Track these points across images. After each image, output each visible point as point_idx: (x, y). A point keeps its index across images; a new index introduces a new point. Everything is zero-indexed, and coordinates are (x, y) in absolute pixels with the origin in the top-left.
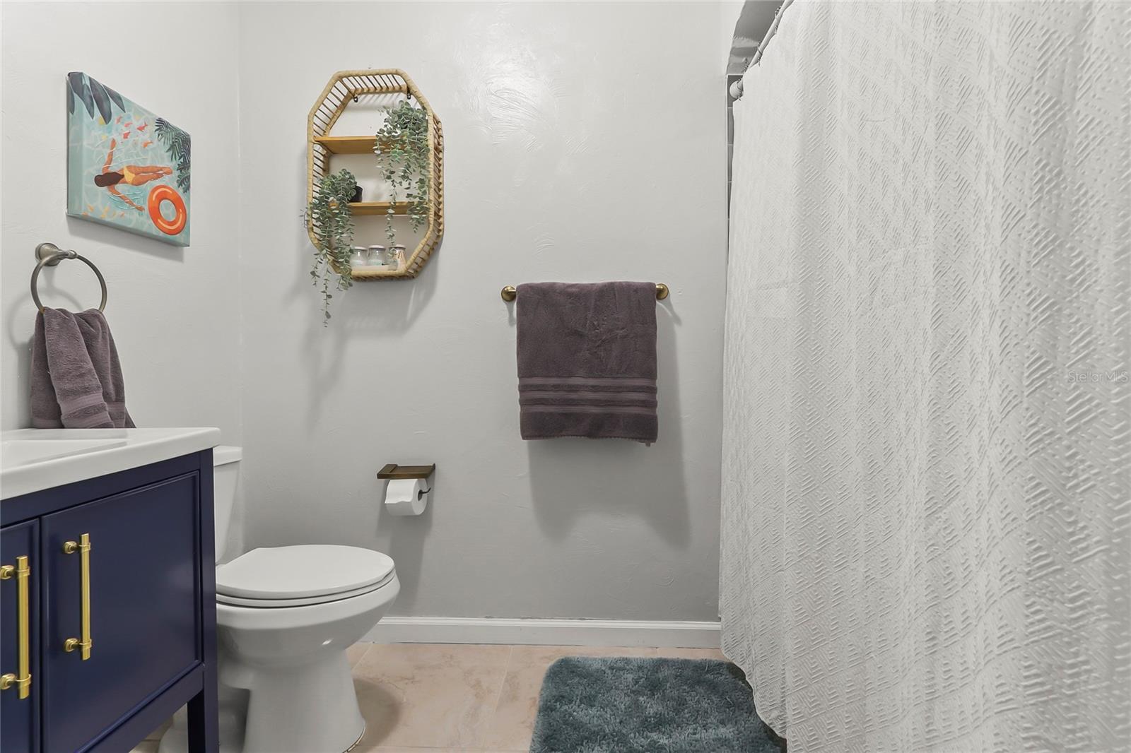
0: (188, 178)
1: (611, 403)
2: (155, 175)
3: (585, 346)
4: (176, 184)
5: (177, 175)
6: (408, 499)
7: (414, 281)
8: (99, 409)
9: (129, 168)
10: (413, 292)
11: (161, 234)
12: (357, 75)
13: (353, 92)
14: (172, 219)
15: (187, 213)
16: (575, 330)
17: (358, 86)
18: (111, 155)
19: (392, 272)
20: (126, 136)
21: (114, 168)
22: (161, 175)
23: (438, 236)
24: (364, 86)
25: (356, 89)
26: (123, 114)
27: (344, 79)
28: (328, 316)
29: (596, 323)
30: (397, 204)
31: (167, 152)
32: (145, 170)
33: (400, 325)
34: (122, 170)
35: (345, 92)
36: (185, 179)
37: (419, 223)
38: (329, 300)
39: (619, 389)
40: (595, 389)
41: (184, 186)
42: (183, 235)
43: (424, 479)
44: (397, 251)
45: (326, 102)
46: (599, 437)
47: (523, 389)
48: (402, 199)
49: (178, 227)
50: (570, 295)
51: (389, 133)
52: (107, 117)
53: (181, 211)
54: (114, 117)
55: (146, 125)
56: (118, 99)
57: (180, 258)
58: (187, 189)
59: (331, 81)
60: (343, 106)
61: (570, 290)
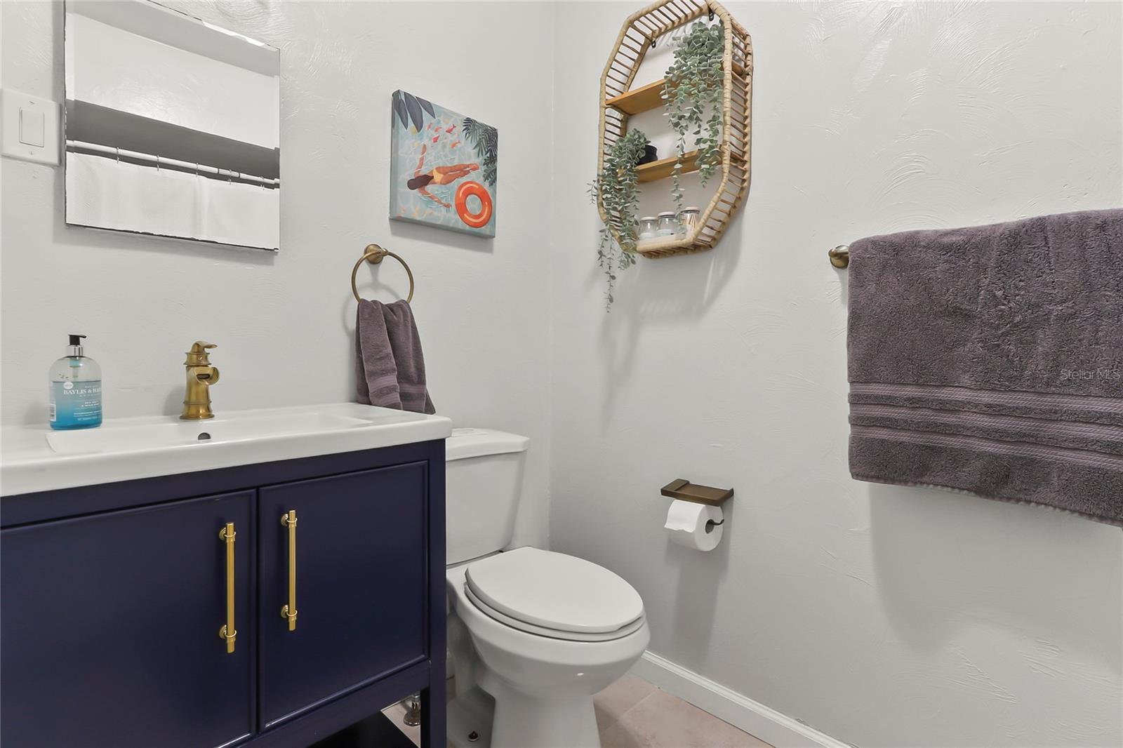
0: (495, 170)
1: (1032, 440)
2: (462, 173)
3: (975, 335)
4: (482, 179)
5: (483, 170)
6: (690, 528)
7: (715, 251)
8: (391, 389)
9: (438, 169)
10: (712, 265)
11: (467, 228)
12: (647, 13)
13: (650, 36)
14: (478, 213)
15: (493, 205)
16: (956, 308)
17: (655, 28)
18: (422, 159)
19: (678, 243)
20: (436, 140)
21: (424, 171)
22: (468, 172)
23: (742, 189)
24: (661, 25)
25: (654, 32)
26: (434, 121)
27: (636, 23)
28: (611, 300)
29: (999, 293)
30: (686, 156)
31: (474, 148)
32: (453, 169)
33: (695, 309)
34: (432, 172)
35: (642, 40)
36: (491, 172)
37: (710, 173)
38: (612, 281)
39: (1053, 415)
40: (995, 411)
41: (490, 179)
42: (489, 227)
43: (719, 508)
44: (689, 215)
45: (619, 57)
46: (1001, 499)
47: (855, 400)
48: (690, 146)
49: (484, 220)
50: (947, 249)
51: (679, 68)
52: (419, 126)
53: (486, 203)
54: (425, 125)
55: (454, 127)
56: (429, 107)
57: (490, 250)
58: (493, 182)
59: (622, 30)
60: (642, 56)
61: (946, 240)
